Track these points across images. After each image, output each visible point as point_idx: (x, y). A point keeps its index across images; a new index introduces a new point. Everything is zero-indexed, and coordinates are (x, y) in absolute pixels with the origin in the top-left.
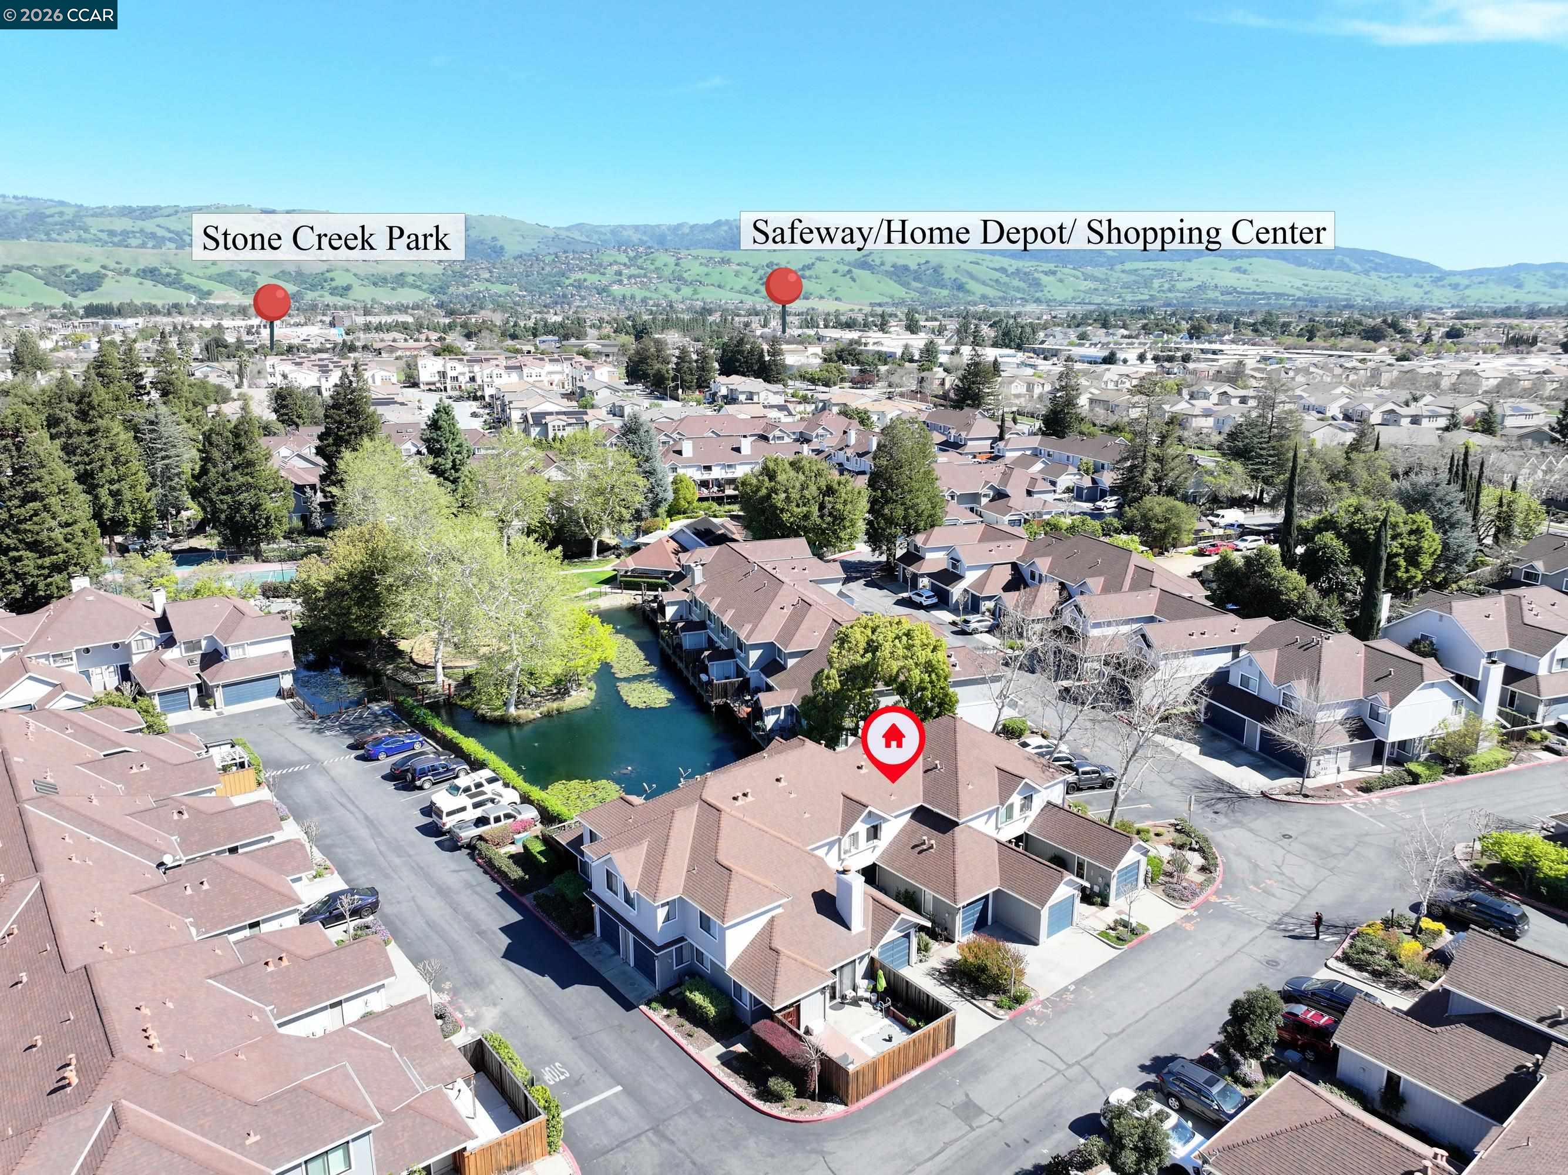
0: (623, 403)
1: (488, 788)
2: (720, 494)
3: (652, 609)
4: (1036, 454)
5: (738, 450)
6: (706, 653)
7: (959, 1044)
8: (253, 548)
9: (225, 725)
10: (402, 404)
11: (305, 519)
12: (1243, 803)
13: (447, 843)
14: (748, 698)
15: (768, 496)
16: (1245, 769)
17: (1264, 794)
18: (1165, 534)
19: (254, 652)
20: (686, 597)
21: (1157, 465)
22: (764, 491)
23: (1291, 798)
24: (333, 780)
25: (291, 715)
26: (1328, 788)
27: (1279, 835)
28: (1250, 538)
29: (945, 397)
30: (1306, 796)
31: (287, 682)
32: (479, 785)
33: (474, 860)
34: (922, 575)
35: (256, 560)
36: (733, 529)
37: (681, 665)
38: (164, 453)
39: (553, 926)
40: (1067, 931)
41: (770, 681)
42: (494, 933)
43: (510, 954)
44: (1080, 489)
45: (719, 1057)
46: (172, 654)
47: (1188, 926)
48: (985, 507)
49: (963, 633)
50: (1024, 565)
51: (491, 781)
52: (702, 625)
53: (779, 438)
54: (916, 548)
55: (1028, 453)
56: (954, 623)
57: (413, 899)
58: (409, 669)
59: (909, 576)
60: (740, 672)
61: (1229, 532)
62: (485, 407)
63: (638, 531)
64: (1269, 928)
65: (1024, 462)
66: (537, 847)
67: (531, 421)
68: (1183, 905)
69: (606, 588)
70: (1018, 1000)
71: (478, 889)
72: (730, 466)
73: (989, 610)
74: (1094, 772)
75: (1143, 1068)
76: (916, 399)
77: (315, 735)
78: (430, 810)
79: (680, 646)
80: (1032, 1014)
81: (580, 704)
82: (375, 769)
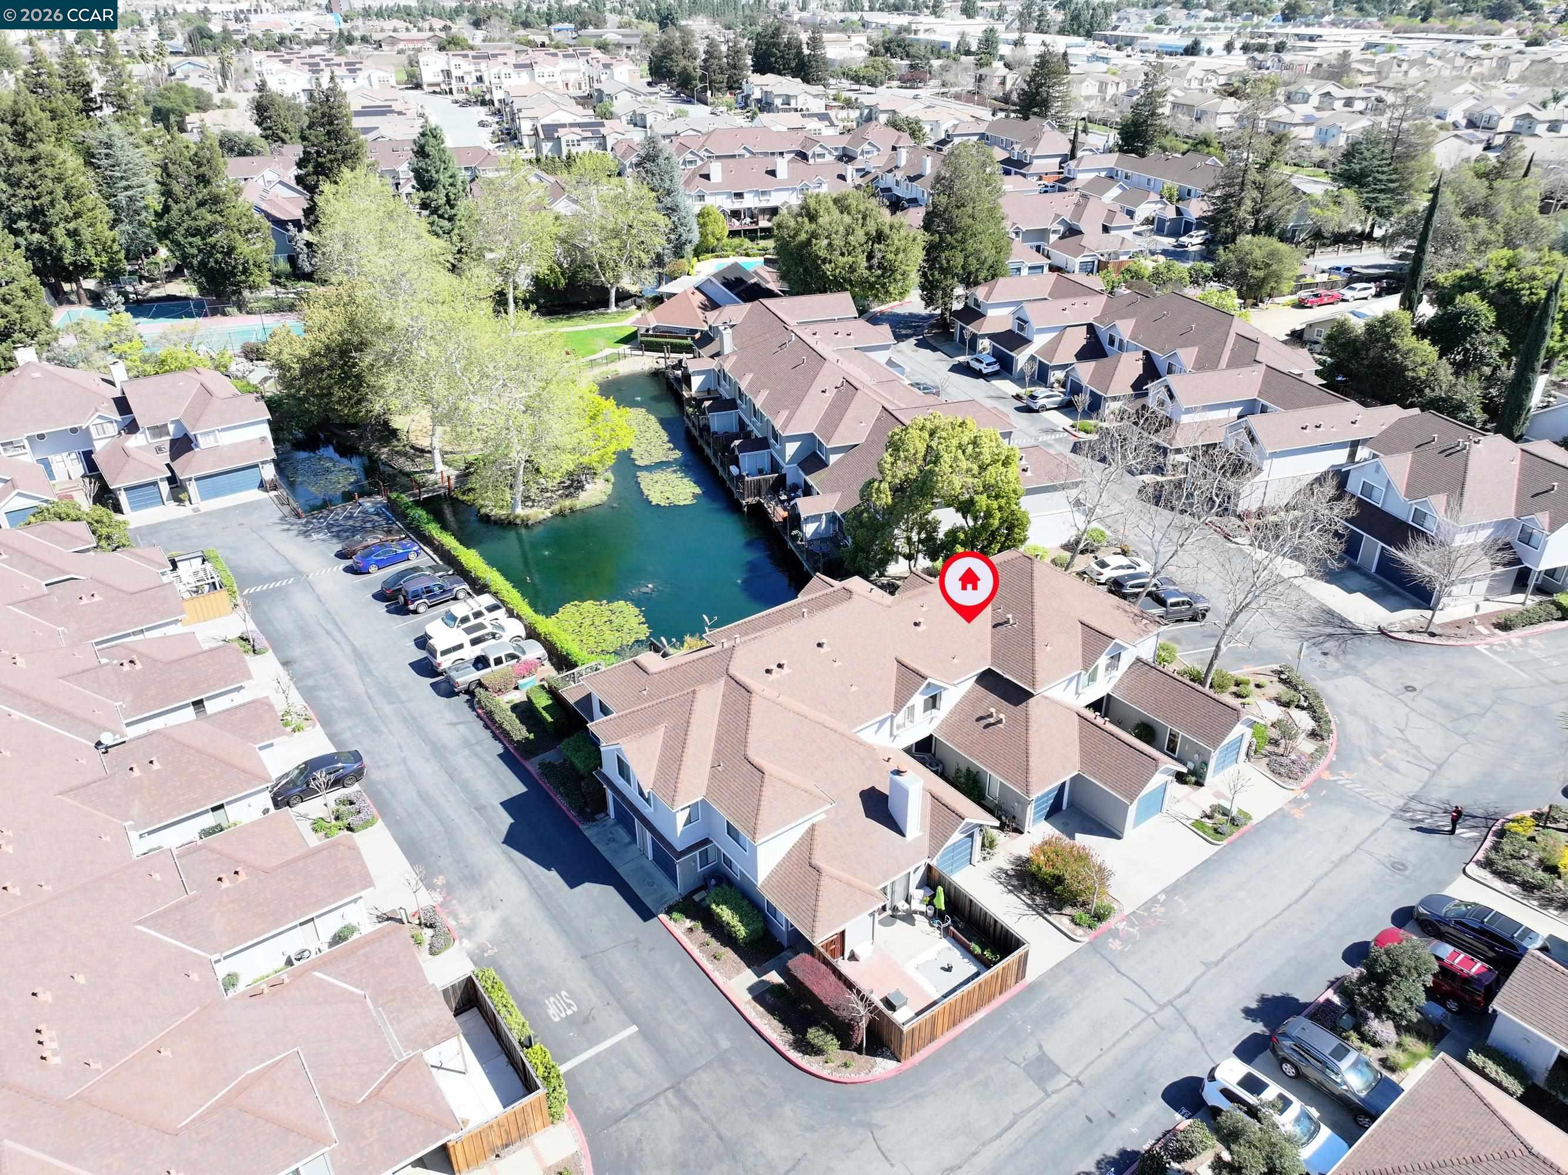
0: (645, 111)
1: (487, 618)
2: (754, 227)
3: (676, 378)
4: (1112, 176)
5: (772, 173)
6: (737, 442)
7: (1032, 973)
8: (234, 298)
9: (203, 524)
10: (400, 113)
11: (292, 260)
12: (1357, 642)
13: (443, 686)
14: (784, 497)
15: (808, 242)
16: (1359, 596)
17: (1382, 632)
18: (1263, 281)
19: (227, 439)
20: (713, 364)
21: (1256, 194)
22: (803, 237)
23: (1415, 637)
24: (319, 599)
25: (275, 512)
26: (1457, 625)
27: (1400, 687)
28: (1359, 286)
29: (1006, 99)
30: (1433, 635)
31: (269, 472)
32: (478, 615)
33: (474, 710)
34: (983, 336)
35: (240, 310)
36: (767, 276)
37: (708, 452)
38: (124, 183)
39: (562, 802)
40: (1156, 819)
41: (810, 480)
42: (493, 807)
43: (512, 840)
44: (1162, 221)
45: (751, 990)
46: (136, 442)
47: (1298, 814)
48: (1054, 246)
49: (1028, 410)
50: (1102, 328)
51: (492, 609)
52: (732, 405)
53: (819, 155)
54: (977, 303)
55: (1103, 174)
56: (1018, 397)
57: (404, 760)
58: (405, 454)
59: (967, 337)
60: (775, 466)
61: (1334, 277)
62: (494, 114)
63: (660, 279)
64: (1393, 816)
65: (1099, 186)
66: (542, 701)
67: (542, 136)
68: (1291, 784)
69: (625, 348)
70: (1099, 917)
71: (478, 748)
72: (764, 193)
73: (1058, 381)
74: (1183, 603)
75: (1248, 1013)
76: (973, 101)
77: (301, 538)
78: (422, 642)
79: (706, 428)
80: (1114, 933)
81: (595, 500)
82: (366, 585)
